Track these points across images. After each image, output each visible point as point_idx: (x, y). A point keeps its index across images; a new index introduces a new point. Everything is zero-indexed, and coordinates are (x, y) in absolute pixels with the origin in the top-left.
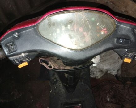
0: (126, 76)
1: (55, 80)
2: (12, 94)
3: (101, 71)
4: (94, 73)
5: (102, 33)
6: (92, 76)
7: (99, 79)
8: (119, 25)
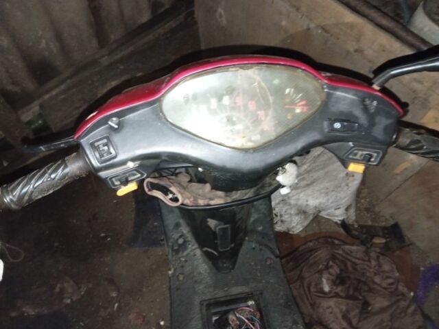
0: (370, 223)
1: (181, 241)
2: (57, 290)
3: (302, 212)
4: (283, 219)
5: (298, 111)
6: (279, 228)
7: (297, 235)
8: (332, 92)
